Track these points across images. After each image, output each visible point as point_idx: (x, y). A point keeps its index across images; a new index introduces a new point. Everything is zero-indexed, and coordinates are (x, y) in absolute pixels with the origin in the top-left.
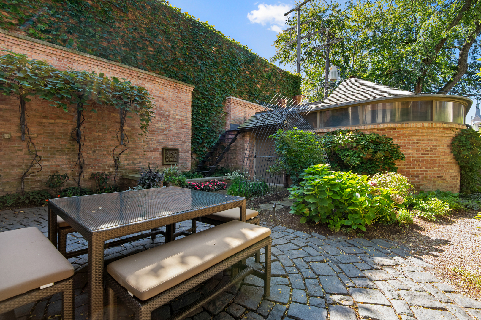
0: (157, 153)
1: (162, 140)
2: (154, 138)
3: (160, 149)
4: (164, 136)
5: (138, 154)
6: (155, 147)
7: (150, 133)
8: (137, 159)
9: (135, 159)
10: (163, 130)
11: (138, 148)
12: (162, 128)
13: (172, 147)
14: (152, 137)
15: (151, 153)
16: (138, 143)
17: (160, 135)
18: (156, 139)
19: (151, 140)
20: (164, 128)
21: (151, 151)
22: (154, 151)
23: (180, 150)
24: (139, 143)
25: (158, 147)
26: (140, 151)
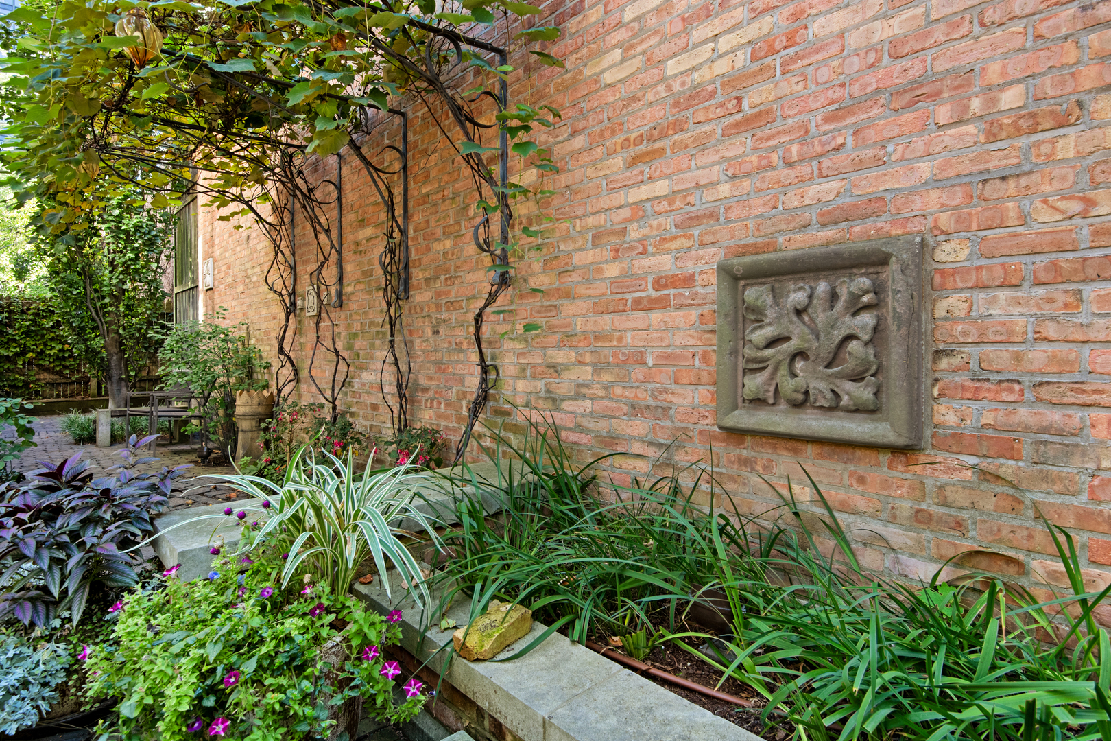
0: (677, 317)
1: (724, 189)
2: (662, 187)
3: (709, 285)
4: (741, 145)
5: (568, 338)
6: (664, 263)
7: (633, 162)
8: (567, 367)
9: (555, 369)
10: (736, 82)
11: (568, 295)
12: (722, 67)
13: (830, 233)
14: (644, 192)
15: (638, 319)
16: (569, 255)
17: (702, 145)
18: (670, 198)
19: (638, 212)
20: (742, 59)
21: (638, 306)
22: (659, 304)
23: (951, 253)
24: (576, 259)
25: (689, 267)
26: (578, 316)
